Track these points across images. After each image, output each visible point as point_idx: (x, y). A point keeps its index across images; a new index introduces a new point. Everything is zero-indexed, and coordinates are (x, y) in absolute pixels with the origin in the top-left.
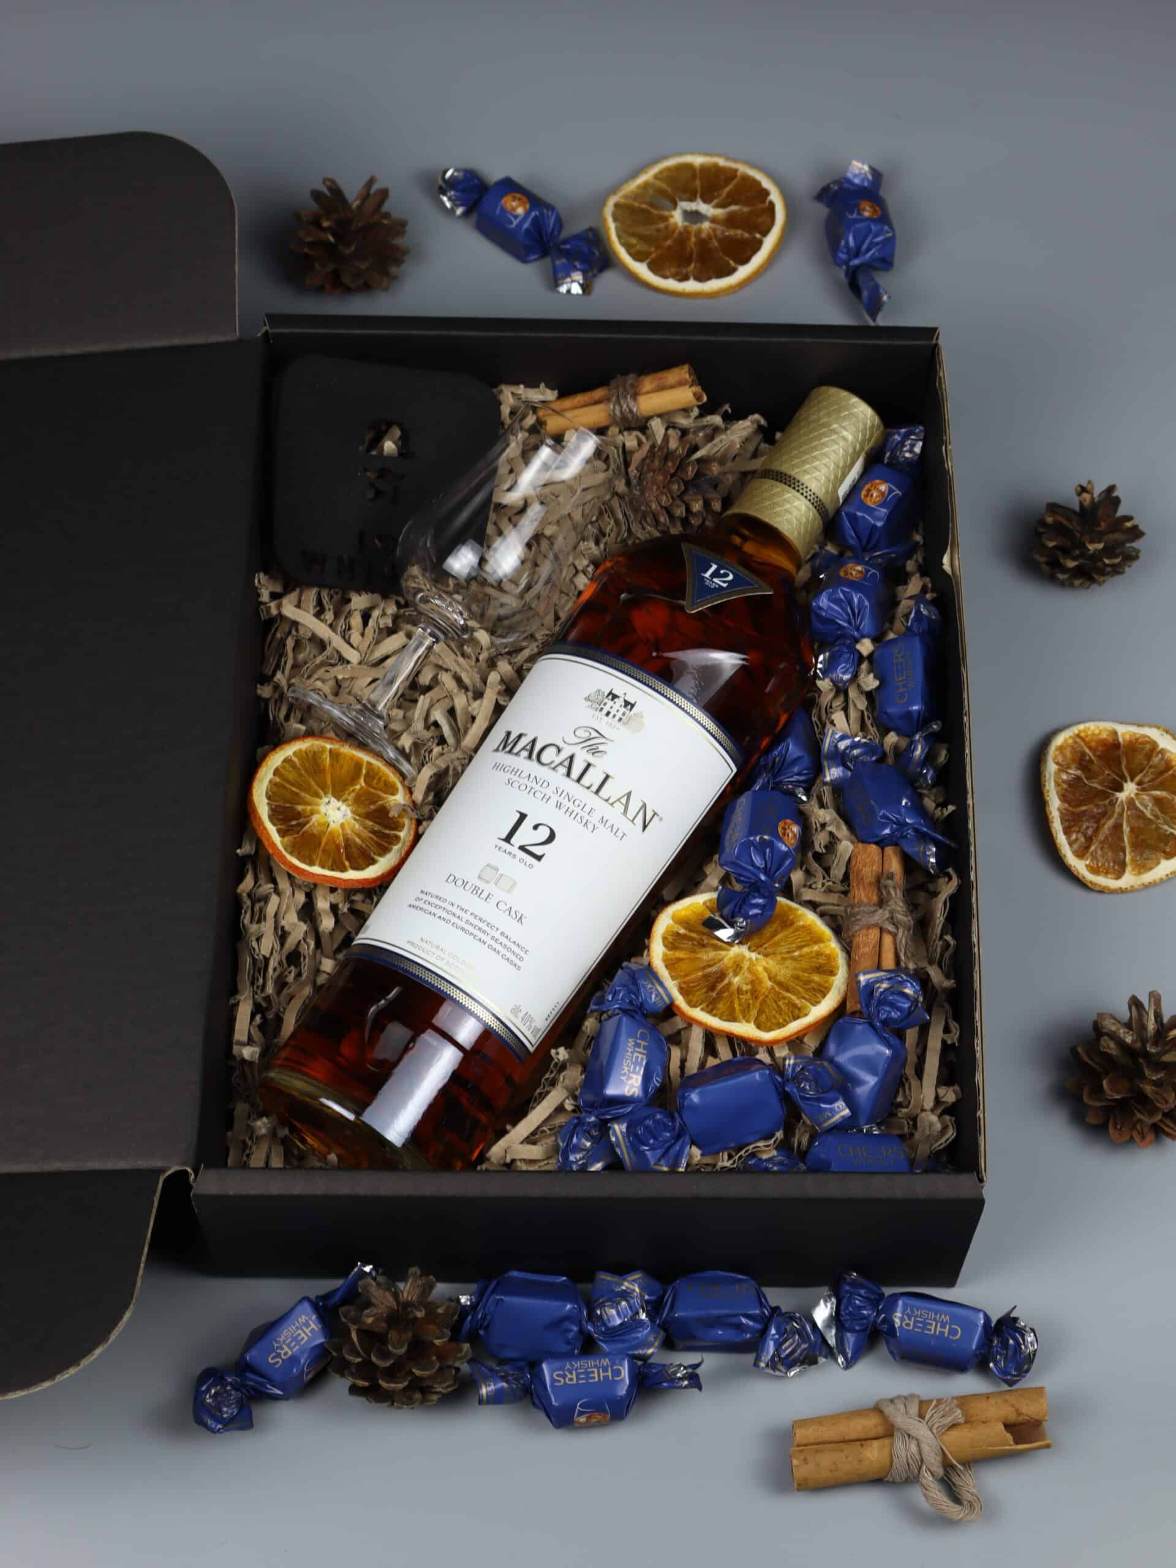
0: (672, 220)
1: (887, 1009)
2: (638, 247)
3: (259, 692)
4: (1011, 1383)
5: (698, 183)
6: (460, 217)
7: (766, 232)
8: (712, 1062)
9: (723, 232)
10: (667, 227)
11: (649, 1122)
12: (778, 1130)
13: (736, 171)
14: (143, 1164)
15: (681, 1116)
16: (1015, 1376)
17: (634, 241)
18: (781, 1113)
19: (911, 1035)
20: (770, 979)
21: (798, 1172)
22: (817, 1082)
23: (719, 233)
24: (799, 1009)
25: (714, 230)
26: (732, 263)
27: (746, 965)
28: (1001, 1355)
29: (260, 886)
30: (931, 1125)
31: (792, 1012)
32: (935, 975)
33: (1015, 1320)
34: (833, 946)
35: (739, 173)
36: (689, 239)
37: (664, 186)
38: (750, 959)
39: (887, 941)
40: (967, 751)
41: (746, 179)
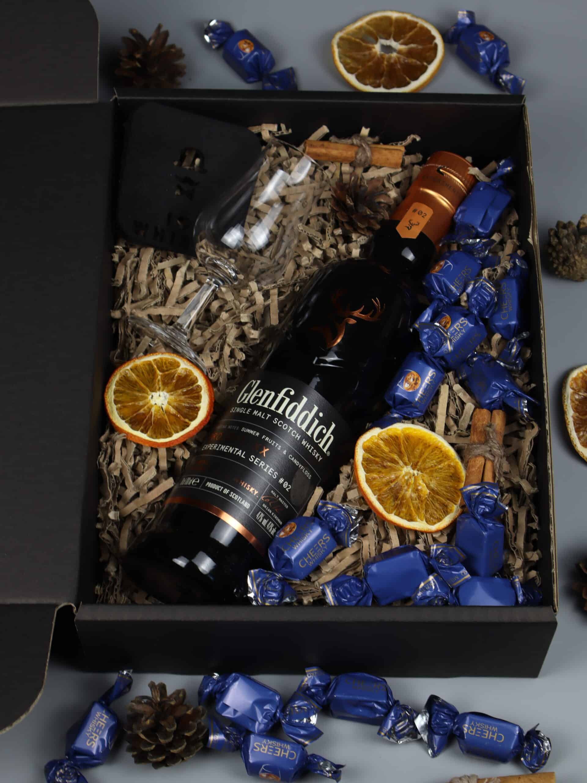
0: (374, 50)
2: (352, 65)
4: (534, 771)
5: (393, 29)
6: (214, 50)
7: (430, 62)
9: (404, 59)
10: (370, 54)
13: (417, 23)
16: (536, 766)
17: (349, 61)
23: (402, 60)
25: (399, 58)
26: (408, 79)
28: (528, 753)
33: (538, 732)
35: (418, 25)
36: (383, 62)
37: (371, 29)
39: (489, 465)
40: (543, 351)
41: (422, 28)
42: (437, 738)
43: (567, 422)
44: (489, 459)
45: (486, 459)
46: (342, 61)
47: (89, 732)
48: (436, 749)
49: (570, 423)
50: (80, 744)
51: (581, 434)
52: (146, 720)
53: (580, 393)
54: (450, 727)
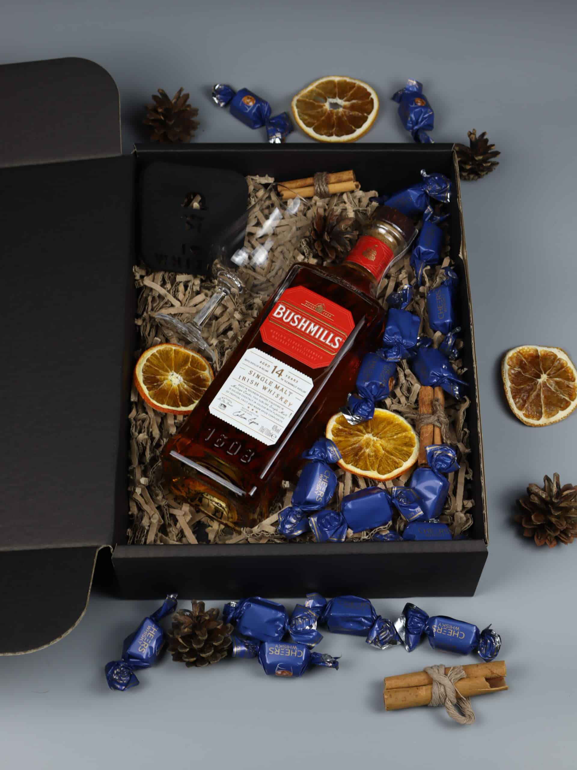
0: (324, 107)
1: (440, 463)
2: (309, 121)
3: (136, 322)
4: (488, 661)
5: (337, 90)
6: (222, 107)
7: (369, 113)
8: (357, 490)
9: (349, 113)
10: (322, 111)
11: (328, 517)
12: (390, 521)
13: (355, 84)
14: (88, 544)
15: (343, 515)
16: (490, 657)
17: (306, 117)
18: (390, 513)
19: (451, 476)
20: (383, 449)
21: (400, 541)
22: (407, 499)
23: (347, 113)
24: (398, 463)
25: (345, 112)
26: (353, 127)
27: (372, 443)
28: (484, 647)
29: (139, 414)
30: (461, 518)
31: (394, 465)
32: (461, 446)
33: (491, 631)
34: (412, 433)
35: (356, 85)
36: (332, 116)
37: (320, 91)
38: (374, 440)
39: (437, 431)
40: (473, 342)
41: (360, 88)
42: (412, 636)
43: (506, 391)
44: (438, 427)
45: (434, 426)
46: (301, 118)
47: (141, 641)
48: (411, 645)
49: (508, 392)
50: (133, 650)
51: (517, 400)
52: (185, 628)
53: (516, 369)
54: (422, 628)
